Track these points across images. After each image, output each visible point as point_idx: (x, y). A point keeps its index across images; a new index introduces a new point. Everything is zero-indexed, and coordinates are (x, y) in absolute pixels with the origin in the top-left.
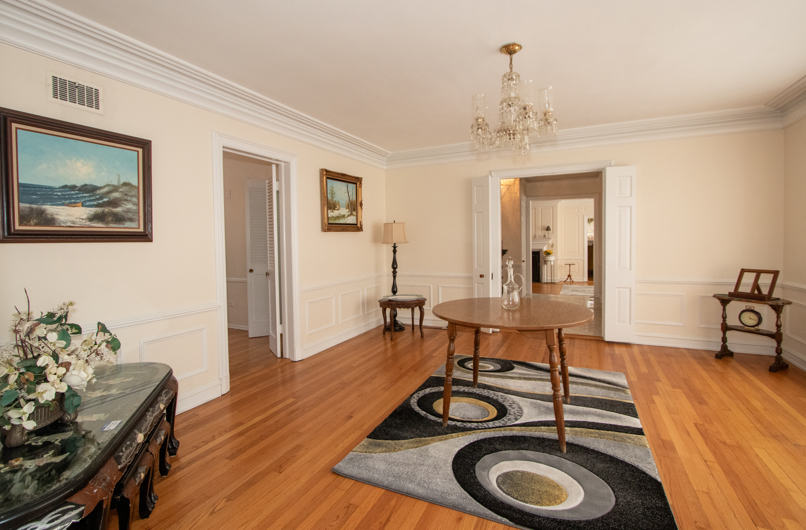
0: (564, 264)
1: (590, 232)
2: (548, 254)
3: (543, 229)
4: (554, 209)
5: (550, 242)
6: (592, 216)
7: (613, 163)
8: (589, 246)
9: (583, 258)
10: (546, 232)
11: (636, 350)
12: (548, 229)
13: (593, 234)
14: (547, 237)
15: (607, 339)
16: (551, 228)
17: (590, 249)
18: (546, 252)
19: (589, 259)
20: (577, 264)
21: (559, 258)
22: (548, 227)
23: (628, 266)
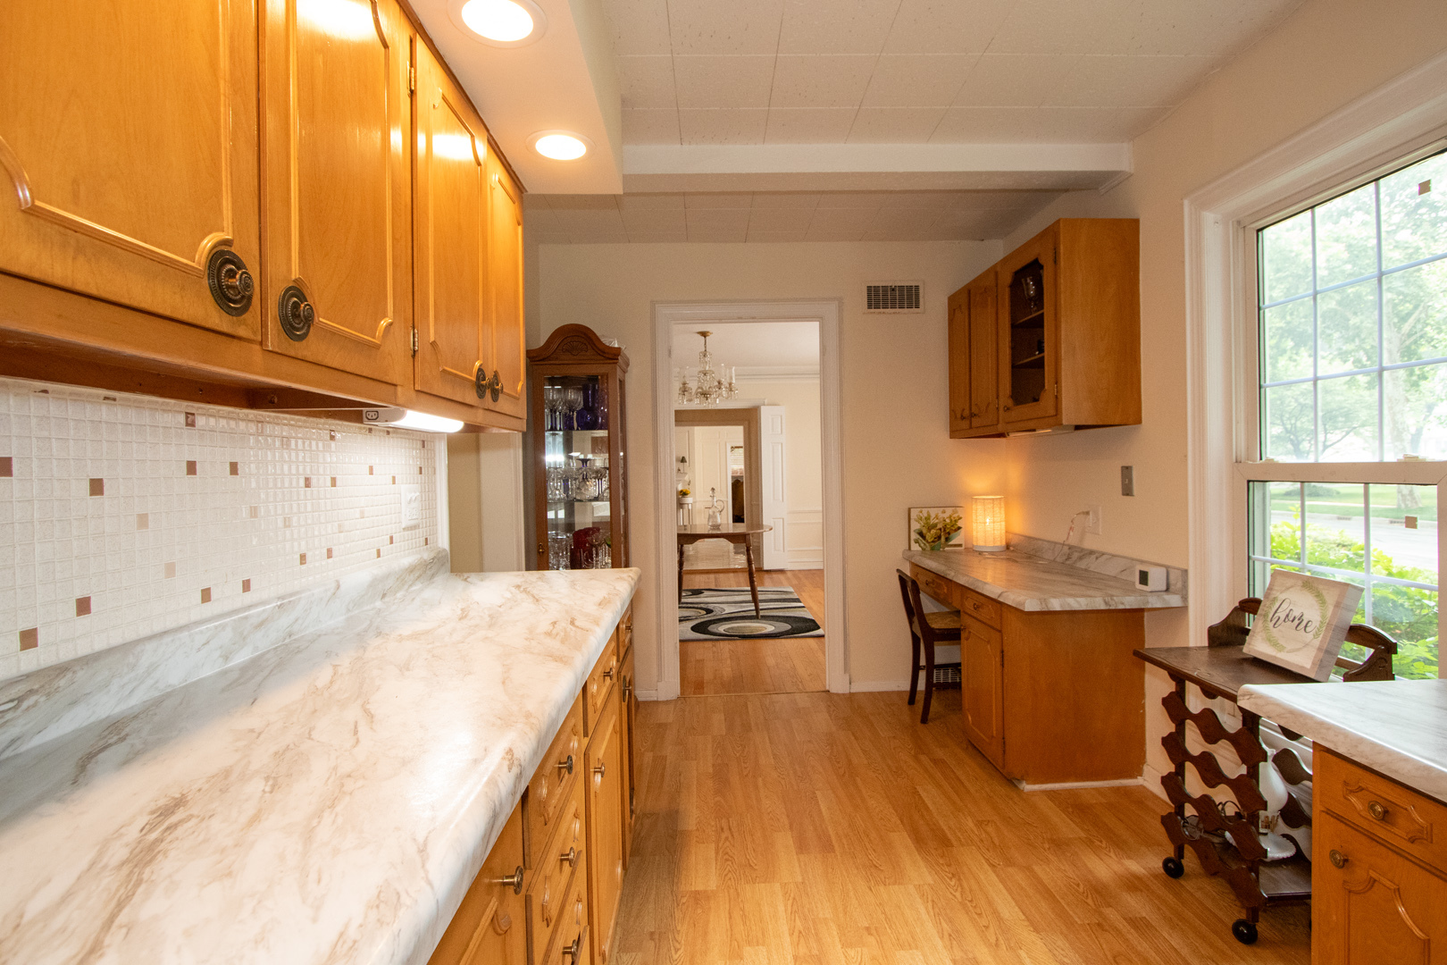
0: (703, 508)
1: (737, 464)
2: (684, 494)
3: (677, 458)
4: (690, 438)
5: (687, 478)
6: (741, 444)
7: (766, 403)
8: (734, 483)
10: (681, 465)
11: (789, 574)
12: (683, 460)
13: (743, 467)
14: (682, 471)
15: (766, 568)
16: (687, 459)
17: (737, 485)
18: (682, 491)
21: (698, 499)
22: (683, 458)
23: (781, 498)
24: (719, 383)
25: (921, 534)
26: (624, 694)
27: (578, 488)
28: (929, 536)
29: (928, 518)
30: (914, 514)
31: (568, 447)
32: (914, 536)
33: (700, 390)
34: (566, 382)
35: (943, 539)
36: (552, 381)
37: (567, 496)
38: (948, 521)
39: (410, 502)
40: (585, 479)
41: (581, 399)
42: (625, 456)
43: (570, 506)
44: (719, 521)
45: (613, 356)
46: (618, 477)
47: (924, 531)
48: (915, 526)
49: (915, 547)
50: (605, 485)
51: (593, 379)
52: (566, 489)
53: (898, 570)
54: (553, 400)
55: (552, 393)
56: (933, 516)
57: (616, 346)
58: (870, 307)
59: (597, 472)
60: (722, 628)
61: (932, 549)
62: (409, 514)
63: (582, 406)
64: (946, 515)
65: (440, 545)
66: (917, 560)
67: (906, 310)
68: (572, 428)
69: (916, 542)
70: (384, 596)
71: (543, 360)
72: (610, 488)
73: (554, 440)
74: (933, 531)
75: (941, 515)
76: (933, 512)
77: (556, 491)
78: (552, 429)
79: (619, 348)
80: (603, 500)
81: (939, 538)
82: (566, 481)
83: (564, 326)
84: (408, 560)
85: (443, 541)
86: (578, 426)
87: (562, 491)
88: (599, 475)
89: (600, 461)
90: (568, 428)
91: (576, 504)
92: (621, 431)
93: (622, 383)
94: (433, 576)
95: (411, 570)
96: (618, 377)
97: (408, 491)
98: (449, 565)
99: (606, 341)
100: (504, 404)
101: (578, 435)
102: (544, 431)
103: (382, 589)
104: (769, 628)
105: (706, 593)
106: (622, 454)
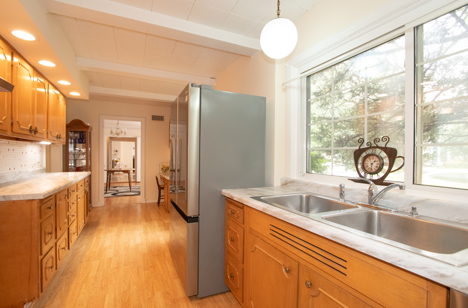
1: (133, 153)
2: (117, 161)
3: (114, 151)
5: (118, 157)
6: (134, 147)
8: (133, 159)
9: (131, 163)
10: (116, 153)
12: (117, 151)
15: (137, 181)
16: (118, 151)
17: (134, 160)
18: (116, 161)
19: (133, 164)
20: (128, 166)
24: (122, 132)
25: (162, 169)
26: (86, 193)
27: (78, 157)
28: (164, 169)
29: (164, 165)
30: (161, 164)
31: (75, 147)
32: (161, 169)
33: (116, 133)
34: (75, 132)
35: (167, 170)
36: (71, 132)
37: (75, 159)
38: (168, 166)
39: (38, 158)
40: (80, 155)
41: (79, 136)
42: (90, 150)
43: (75, 161)
44: (121, 167)
45: (87, 127)
46: (88, 155)
47: (163, 168)
48: (161, 167)
49: (161, 171)
50: (85, 156)
51: (83, 132)
52: (74, 157)
53: (156, 176)
54: (71, 136)
55: (71, 134)
56: (165, 165)
57: (89, 125)
58: (152, 120)
59: (83, 153)
60: (120, 194)
61: (165, 172)
62: (38, 160)
63: (79, 138)
64: (168, 165)
65: (44, 167)
66: (161, 174)
67: (160, 121)
68: (76, 143)
69: (161, 170)
70: (34, 174)
71: (69, 127)
72: (86, 157)
73: (71, 145)
74: (165, 168)
75: (167, 165)
76: (165, 164)
77: (71, 157)
78: (71, 143)
79: (89, 126)
80: (84, 160)
81: (166, 169)
82: (74, 155)
83: (75, 120)
84: (38, 169)
85: (45, 166)
86: (78, 142)
87: (73, 157)
88: (83, 154)
89: (84, 150)
90: (75, 143)
91: (77, 160)
92: (90, 144)
93: (90, 133)
94: (43, 173)
95: (39, 170)
96: (89, 132)
97: (38, 155)
98: (45, 171)
99: (86, 124)
100: (61, 140)
101: (78, 145)
102: (69, 143)
103: (34, 172)
104: (133, 194)
105: (118, 187)
106: (90, 149)
